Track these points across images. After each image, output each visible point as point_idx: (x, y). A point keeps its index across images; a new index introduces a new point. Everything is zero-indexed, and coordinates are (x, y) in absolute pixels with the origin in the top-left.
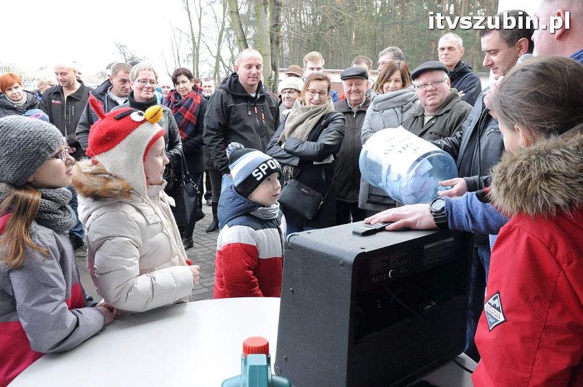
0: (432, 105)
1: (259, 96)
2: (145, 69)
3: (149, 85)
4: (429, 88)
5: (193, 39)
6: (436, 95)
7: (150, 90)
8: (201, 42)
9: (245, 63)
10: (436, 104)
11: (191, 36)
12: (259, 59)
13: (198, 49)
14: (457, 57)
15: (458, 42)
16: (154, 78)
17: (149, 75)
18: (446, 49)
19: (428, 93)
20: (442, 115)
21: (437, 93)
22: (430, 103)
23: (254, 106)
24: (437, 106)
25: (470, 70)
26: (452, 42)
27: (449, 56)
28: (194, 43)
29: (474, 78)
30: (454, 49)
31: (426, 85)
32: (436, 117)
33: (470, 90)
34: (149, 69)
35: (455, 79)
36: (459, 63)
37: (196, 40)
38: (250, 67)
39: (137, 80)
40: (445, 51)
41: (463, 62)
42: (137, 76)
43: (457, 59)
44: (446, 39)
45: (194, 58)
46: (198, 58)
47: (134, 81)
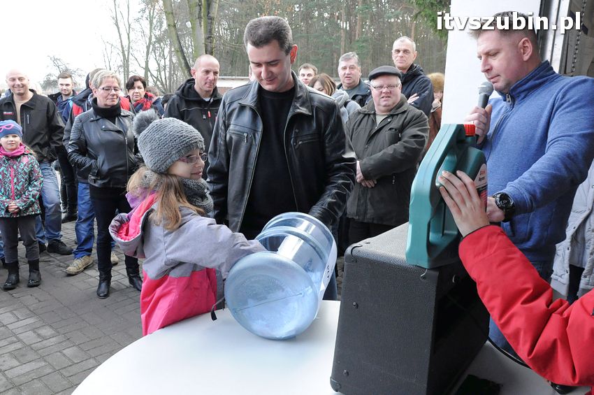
0: (385, 106)
1: (212, 101)
2: (108, 77)
3: (113, 92)
4: (384, 90)
5: (123, 52)
6: (389, 97)
7: (115, 97)
8: (130, 55)
9: (203, 69)
10: (389, 106)
11: (121, 49)
12: (217, 66)
13: (128, 61)
14: (411, 59)
15: (413, 45)
16: (118, 86)
17: (113, 83)
18: (401, 52)
19: (383, 95)
20: (398, 115)
21: (391, 95)
22: (384, 103)
23: (207, 110)
24: (390, 108)
25: (422, 73)
26: (407, 45)
27: (404, 59)
28: (124, 55)
29: (427, 80)
30: (409, 53)
31: (381, 87)
32: (392, 116)
33: (424, 92)
34: (113, 77)
35: (408, 81)
36: (412, 66)
37: (126, 53)
38: (207, 72)
39: (101, 87)
40: (401, 54)
41: (415, 65)
42: (101, 84)
43: (410, 62)
44: (402, 41)
45: (124, 69)
46: (128, 69)
47: (97, 88)
